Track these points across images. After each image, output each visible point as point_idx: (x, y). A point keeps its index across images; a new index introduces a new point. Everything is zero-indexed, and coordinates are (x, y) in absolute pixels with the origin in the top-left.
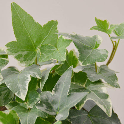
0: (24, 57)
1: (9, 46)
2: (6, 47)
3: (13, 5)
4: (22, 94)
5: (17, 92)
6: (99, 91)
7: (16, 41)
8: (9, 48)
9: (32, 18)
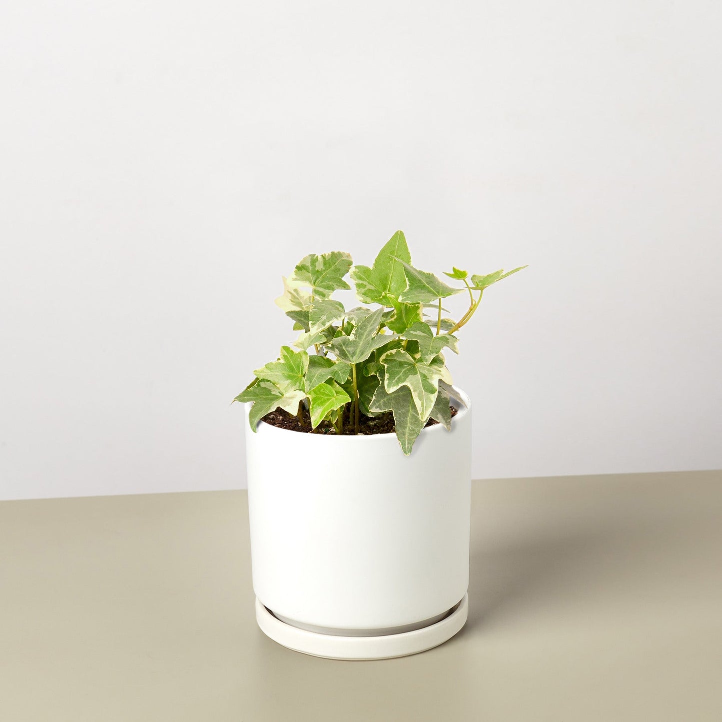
0: (367, 290)
1: (358, 269)
2: (355, 268)
3: (399, 233)
4: (316, 327)
5: (313, 322)
6: (428, 379)
7: (371, 269)
8: (357, 270)
9: (410, 258)
